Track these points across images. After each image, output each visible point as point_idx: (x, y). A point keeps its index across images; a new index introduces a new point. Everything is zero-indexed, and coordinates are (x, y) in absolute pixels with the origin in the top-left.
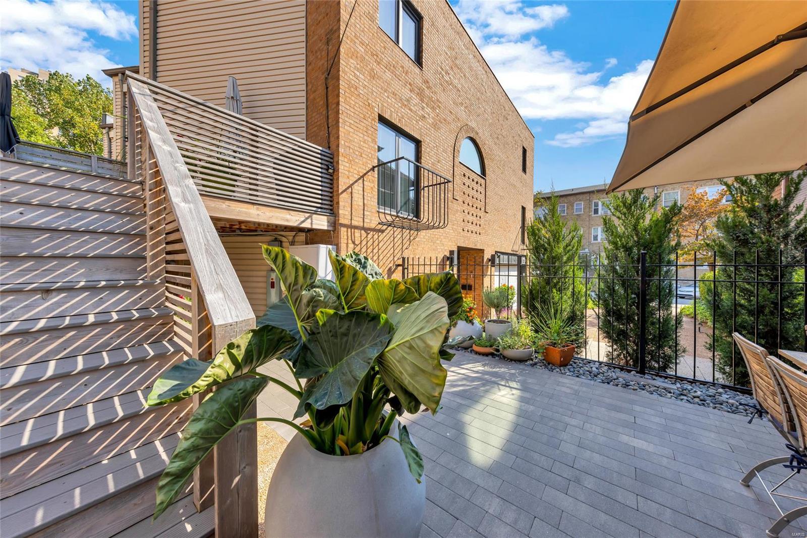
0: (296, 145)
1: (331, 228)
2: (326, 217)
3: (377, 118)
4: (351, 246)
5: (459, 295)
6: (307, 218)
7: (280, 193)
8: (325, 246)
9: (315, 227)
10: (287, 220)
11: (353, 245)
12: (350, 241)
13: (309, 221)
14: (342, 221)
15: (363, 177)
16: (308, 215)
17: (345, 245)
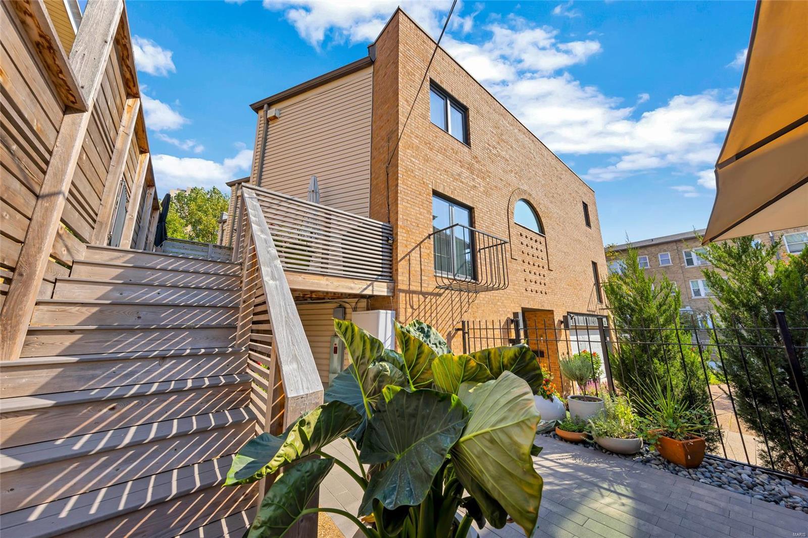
0: (360, 222)
1: (390, 294)
2: (385, 284)
3: (432, 193)
4: (410, 310)
5: (538, 372)
6: (369, 286)
7: (347, 264)
8: (384, 311)
9: (375, 293)
10: (351, 288)
11: (411, 310)
12: (408, 306)
13: (370, 288)
14: (401, 286)
15: (419, 244)
16: (370, 282)
17: (404, 310)
